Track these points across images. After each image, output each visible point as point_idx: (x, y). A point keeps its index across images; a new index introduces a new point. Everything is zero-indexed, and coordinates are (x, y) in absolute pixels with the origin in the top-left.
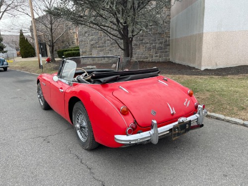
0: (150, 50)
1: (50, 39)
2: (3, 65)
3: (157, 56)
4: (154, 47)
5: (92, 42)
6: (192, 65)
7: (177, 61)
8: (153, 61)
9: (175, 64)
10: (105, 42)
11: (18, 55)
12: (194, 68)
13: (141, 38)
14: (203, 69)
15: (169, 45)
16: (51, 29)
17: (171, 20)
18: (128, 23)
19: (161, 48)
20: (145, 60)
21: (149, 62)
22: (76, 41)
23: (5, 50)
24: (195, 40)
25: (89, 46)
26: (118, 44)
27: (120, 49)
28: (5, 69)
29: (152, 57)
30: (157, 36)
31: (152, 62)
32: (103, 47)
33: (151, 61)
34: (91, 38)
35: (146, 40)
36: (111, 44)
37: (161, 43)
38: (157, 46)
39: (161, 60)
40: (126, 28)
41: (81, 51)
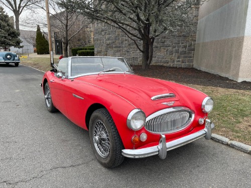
0: (172, 54)
1: (65, 36)
2: (14, 60)
3: (179, 61)
4: (177, 52)
5: (108, 42)
6: (223, 75)
7: (203, 69)
8: (175, 66)
9: (200, 71)
10: (122, 42)
11: (35, 52)
12: (227, 79)
13: (163, 40)
14: (240, 80)
15: (194, 50)
16: (67, 26)
17: (199, 22)
18: (151, 20)
19: (185, 53)
20: (165, 65)
21: (170, 67)
22: (92, 40)
23: (21, 45)
24: (232, 45)
25: (105, 45)
26: (137, 45)
27: (138, 51)
28: (17, 65)
29: (174, 61)
30: (181, 39)
31: (173, 68)
32: (120, 47)
33: (171, 65)
34: (107, 36)
35: (168, 42)
36: (129, 45)
37: (185, 47)
38: (181, 50)
39: (183, 65)
40: (147, 27)
41: (96, 50)
